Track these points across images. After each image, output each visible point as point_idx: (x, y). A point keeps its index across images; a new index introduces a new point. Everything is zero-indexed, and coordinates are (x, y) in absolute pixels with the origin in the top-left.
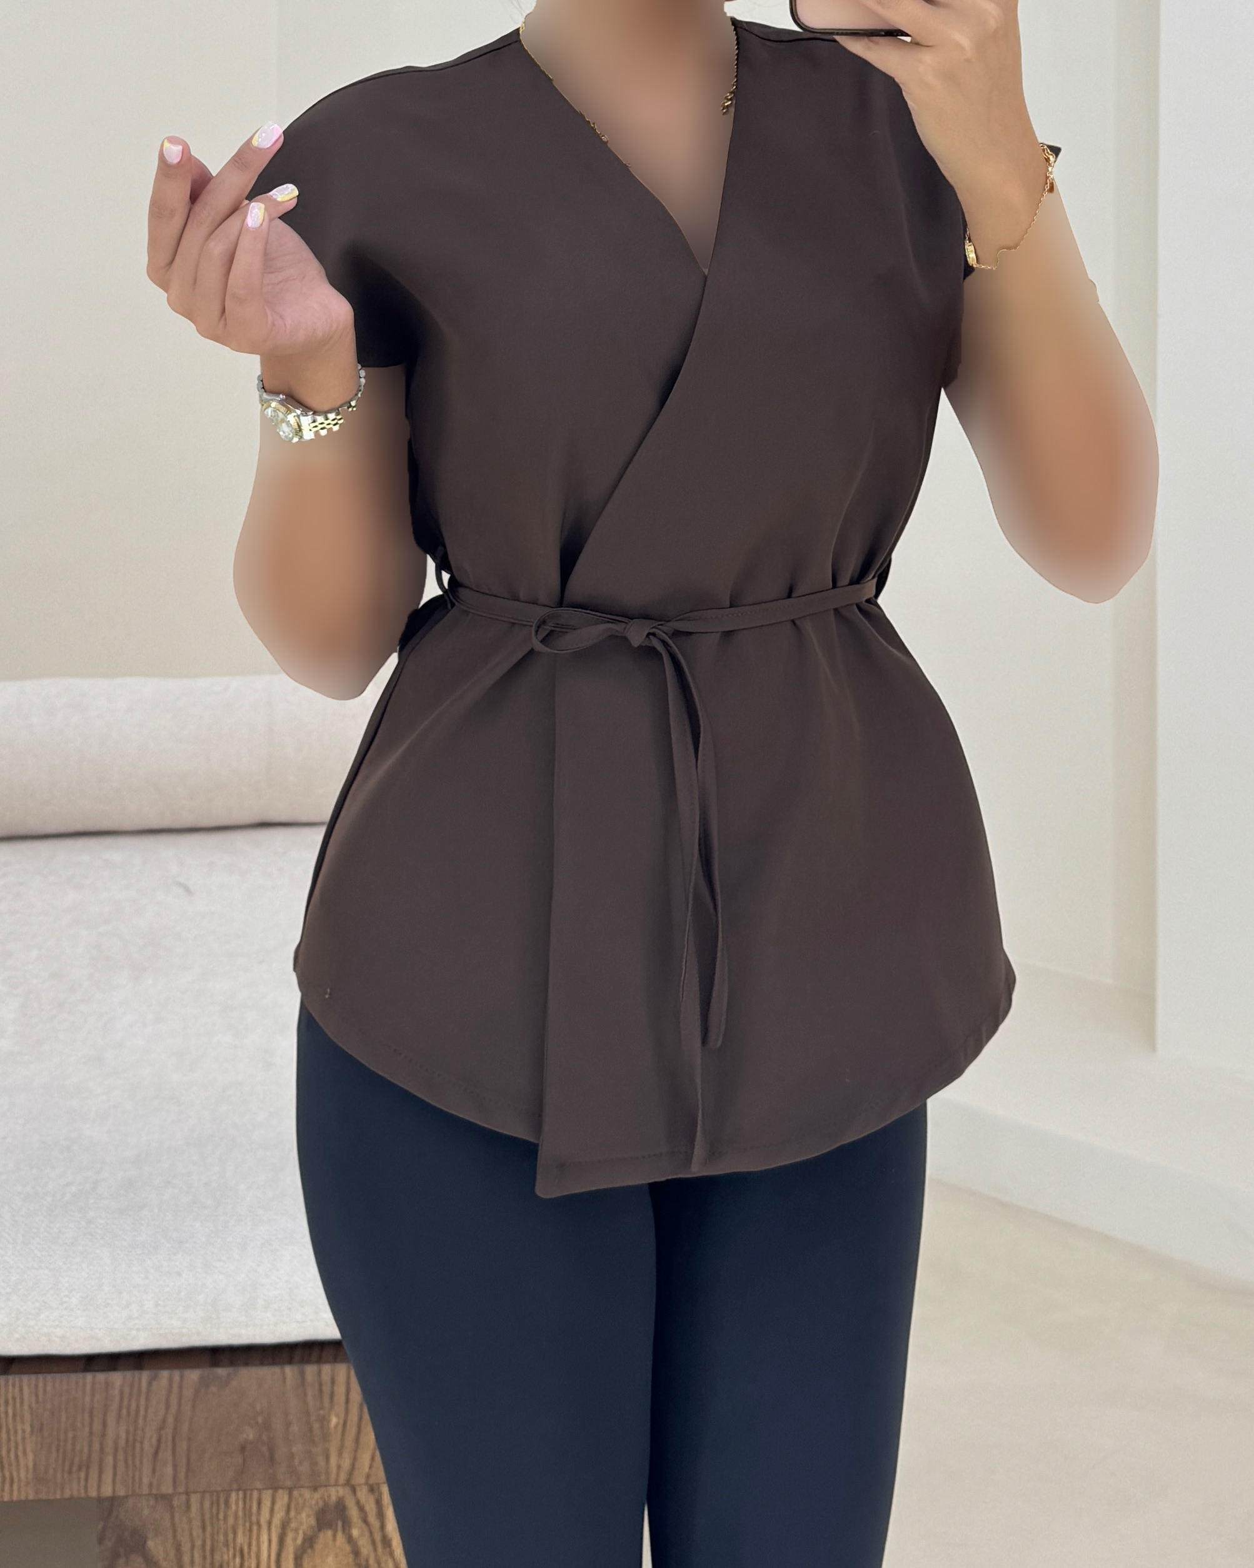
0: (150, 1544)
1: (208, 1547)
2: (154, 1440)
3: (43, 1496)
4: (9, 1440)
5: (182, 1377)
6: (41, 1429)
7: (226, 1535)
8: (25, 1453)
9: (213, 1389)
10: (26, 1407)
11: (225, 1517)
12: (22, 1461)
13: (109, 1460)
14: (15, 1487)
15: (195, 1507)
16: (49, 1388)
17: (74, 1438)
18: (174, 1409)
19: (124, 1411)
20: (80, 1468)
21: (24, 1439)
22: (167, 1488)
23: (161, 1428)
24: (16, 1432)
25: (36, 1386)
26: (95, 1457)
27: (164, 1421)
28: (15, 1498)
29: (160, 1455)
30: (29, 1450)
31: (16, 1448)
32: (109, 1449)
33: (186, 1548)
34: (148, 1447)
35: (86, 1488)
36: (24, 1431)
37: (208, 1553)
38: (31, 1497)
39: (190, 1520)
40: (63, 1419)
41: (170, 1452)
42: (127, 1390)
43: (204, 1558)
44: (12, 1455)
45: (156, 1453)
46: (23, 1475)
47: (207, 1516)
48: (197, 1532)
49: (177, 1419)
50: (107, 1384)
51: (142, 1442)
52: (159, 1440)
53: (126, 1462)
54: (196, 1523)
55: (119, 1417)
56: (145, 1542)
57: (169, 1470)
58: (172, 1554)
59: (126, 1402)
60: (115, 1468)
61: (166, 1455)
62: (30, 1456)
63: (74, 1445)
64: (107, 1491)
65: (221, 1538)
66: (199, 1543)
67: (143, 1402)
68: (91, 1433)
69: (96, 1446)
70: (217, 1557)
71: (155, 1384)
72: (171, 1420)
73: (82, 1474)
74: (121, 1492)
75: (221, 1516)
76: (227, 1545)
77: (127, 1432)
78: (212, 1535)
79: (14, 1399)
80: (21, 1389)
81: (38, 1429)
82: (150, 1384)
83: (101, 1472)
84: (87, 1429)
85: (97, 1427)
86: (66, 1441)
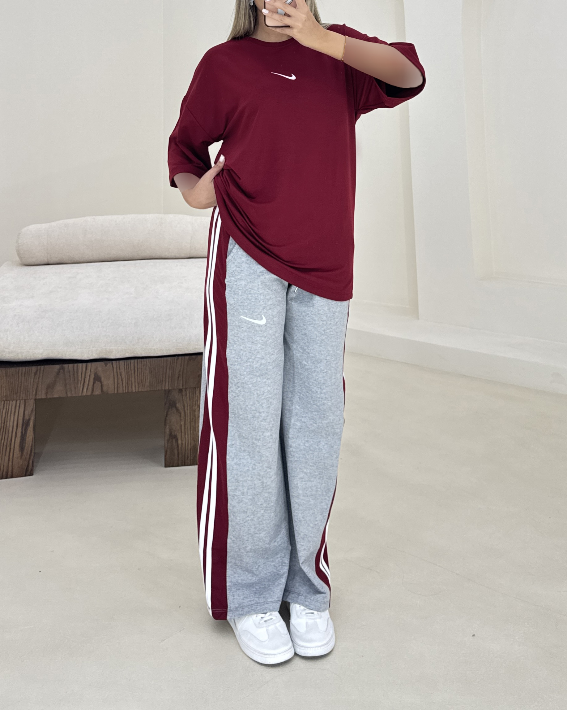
0: (177, 405)
1: (191, 405)
2: (178, 375)
3: (152, 390)
4: (144, 375)
5: (184, 358)
6: (151, 373)
7: (195, 402)
8: (147, 378)
9: (191, 361)
10: (148, 367)
11: (195, 397)
12: (147, 380)
13: (167, 380)
14: (145, 388)
15: (188, 395)
16: (153, 362)
17: (159, 374)
18: (182, 367)
19: (171, 367)
20: (160, 383)
21: (147, 375)
22: (181, 387)
23: (180, 371)
24: (145, 373)
25: (150, 362)
26: (164, 379)
27: (180, 369)
28: (145, 390)
29: (179, 378)
30: (148, 378)
31: (145, 377)
32: (167, 377)
33: (186, 405)
34: (177, 376)
35: (162, 388)
36: (147, 373)
37: (191, 407)
38: (149, 389)
39: (187, 398)
40: (157, 370)
41: (182, 377)
42: (171, 362)
43: (190, 407)
44: (144, 379)
45: (178, 378)
46: (147, 384)
47: (191, 397)
48: (188, 401)
49: (183, 369)
50: (167, 360)
51: (175, 375)
52: (179, 375)
53: (171, 380)
54: (188, 399)
55: (170, 369)
56: (176, 405)
57: (181, 382)
58: (183, 407)
59: (171, 365)
60: (169, 382)
61: (181, 378)
62: (149, 380)
63: (159, 376)
64: (167, 388)
65: (194, 403)
66: (189, 404)
67: (175, 364)
68: (163, 373)
69: (164, 377)
70: (193, 408)
71: (178, 360)
72: (182, 369)
73: (161, 383)
74: (170, 388)
75: (194, 397)
76: (195, 404)
77: (172, 373)
78: (192, 403)
79: (145, 365)
80: (147, 362)
81: (151, 372)
82: (177, 360)
83: (165, 383)
84: (162, 372)
85: (164, 371)
86: (157, 375)
